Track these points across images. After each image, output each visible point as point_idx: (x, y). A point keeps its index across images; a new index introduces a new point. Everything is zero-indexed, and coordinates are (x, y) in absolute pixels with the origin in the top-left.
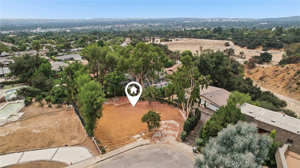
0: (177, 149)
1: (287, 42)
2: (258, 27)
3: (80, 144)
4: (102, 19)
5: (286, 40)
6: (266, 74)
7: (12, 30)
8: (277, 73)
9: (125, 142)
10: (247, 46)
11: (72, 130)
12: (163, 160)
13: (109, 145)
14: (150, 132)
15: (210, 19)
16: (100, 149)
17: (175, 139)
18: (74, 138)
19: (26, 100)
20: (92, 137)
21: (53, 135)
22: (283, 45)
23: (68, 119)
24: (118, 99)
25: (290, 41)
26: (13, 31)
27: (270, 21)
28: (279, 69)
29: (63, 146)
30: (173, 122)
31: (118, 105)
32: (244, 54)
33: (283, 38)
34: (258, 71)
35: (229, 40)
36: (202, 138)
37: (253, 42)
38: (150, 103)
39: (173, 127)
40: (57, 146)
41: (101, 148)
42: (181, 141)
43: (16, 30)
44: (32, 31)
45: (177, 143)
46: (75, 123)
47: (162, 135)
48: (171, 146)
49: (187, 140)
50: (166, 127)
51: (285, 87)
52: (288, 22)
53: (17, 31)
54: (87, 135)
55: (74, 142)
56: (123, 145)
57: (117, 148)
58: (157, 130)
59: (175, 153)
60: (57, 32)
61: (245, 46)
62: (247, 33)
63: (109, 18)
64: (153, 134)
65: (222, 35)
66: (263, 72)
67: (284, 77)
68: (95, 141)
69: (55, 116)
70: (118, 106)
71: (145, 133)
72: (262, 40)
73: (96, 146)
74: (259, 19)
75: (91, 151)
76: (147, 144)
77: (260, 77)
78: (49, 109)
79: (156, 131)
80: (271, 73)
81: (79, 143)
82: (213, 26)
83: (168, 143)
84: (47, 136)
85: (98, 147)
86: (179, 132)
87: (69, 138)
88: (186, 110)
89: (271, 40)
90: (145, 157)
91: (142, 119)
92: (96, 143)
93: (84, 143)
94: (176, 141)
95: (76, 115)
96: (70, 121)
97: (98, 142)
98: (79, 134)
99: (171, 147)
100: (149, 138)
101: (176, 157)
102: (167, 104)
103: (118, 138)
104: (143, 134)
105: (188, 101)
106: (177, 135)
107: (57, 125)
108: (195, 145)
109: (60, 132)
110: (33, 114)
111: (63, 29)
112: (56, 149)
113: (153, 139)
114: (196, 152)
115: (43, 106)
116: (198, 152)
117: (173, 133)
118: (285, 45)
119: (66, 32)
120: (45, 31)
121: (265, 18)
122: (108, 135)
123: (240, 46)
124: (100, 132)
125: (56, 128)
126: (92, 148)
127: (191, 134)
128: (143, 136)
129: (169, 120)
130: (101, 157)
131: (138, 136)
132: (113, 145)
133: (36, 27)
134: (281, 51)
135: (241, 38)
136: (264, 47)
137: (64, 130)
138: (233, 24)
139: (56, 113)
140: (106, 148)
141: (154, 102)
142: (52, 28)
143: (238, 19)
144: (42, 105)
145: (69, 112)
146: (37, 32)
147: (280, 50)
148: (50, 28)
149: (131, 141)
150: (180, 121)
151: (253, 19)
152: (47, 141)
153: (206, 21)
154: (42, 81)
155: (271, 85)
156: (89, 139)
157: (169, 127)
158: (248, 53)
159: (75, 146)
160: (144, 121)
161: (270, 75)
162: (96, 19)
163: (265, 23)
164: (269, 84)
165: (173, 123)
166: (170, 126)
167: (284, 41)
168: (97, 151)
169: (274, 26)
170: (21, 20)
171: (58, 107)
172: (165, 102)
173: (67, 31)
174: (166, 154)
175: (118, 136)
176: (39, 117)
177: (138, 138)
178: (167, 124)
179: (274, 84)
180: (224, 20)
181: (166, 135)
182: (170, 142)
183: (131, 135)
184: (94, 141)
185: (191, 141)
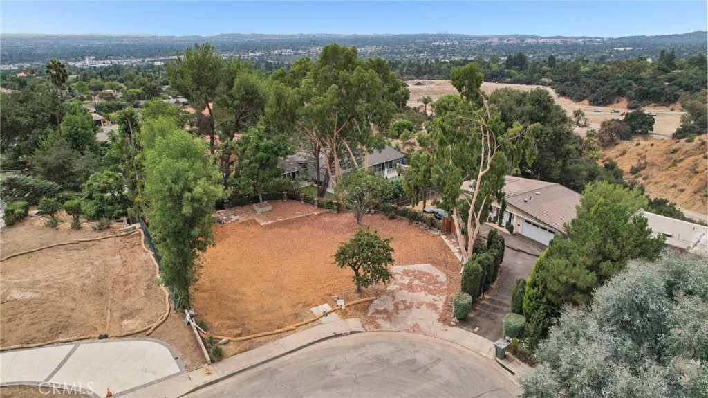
0: (445, 346)
1: (688, 88)
2: (612, 58)
3: (148, 333)
4: (240, 37)
5: (686, 81)
6: (647, 161)
7: (26, 61)
8: (675, 156)
9: (285, 326)
10: (589, 98)
11: (128, 292)
12: (405, 382)
13: (237, 336)
14: (361, 297)
15: (496, 36)
16: (206, 347)
17: (437, 316)
18: (131, 313)
19: (10, 209)
20: (186, 311)
21: (71, 305)
22: (680, 94)
23: (124, 260)
24: (270, 208)
25: (696, 84)
26: (29, 65)
27: (639, 42)
28: (680, 146)
29: (94, 338)
30: (425, 267)
31: (269, 222)
32: (583, 115)
33: (677, 78)
34: (624, 153)
35: (544, 84)
36: (521, 313)
37: (604, 88)
38: (358, 217)
39: (429, 282)
40: (75, 338)
41: (210, 342)
42: (456, 323)
43: (35, 63)
44: (73, 64)
45: (443, 328)
46: (140, 271)
47: (396, 306)
48: (425, 337)
49: (472, 318)
50: (406, 281)
51: (699, 191)
52: (683, 46)
53: (37, 65)
54: (173, 306)
55: (132, 324)
56: (280, 335)
57: (261, 344)
58: (382, 291)
59: (439, 359)
60: (132, 66)
61: (584, 98)
62: (588, 69)
63: (255, 33)
64: (371, 301)
65: (528, 71)
66: (639, 154)
67: (696, 166)
68: (193, 324)
69: (85, 251)
70: (269, 227)
71: (346, 299)
72: (626, 84)
73: (196, 338)
74: (613, 39)
75: (179, 354)
76: (351, 333)
77: (632, 168)
78: (71, 234)
79: (378, 293)
80: (661, 156)
81: (144, 329)
82: (504, 54)
83: (416, 328)
84: (51, 309)
85: (200, 341)
86: (447, 298)
87: (117, 315)
88: (464, 232)
89: (648, 82)
90: (347, 374)
91: (338, 256)
92: (195, 329)
93: (158, 330)
94: (441, 324)
95: (147, 250)
96: (127, 264)
97: (201, 325)
98: (149, 303)
99: (427, 340)
100: (358, 313)
101: (443, 372)
102: (405, 222)
103: (265, 313)
104: (341, 302)
105: (472, 206)
106: (440, 305)
107: (87, 277)
108: (499, 336)
109: (93, 296)
110: (23, 247)
111: (146, 60)
112: (70, 347)
113: (371, 317)
114: (505, 357)
115: (56, 225)
116: (512, 356)
117: (429, 298)
118: (684, 93)
119: (153, 66)
120: (104, 63)
121: (626, 36)
122: (234, 304)
123: (571, 98)
124: (211, 298)
125: (84, 285)
126: (183, 344)
127: (482, 302)
128: (341, 309)
129: (415, 263)
130: (209, 373)
131: (327, 307)
132: (248, 336)
133: (82, 54)
134: (672, 110)
135: (575, 80)
136: (630, 99)
137: (106, 291)
138: (551, 50)
139: (90, 243)
140: (225, 343)
141: (369, 215)
142: (122, 57)
143: (563, 37)
144: (54, 225)
145: (128, 240)
146: (85, 67)
147: (672, 106)
148: (116, 56)
149: (305, 322)
150: (446, 267)
151: (599, 38)
152: (48, 323)
153: (486, 41)
154: (64, 161)
155: (662, 187)
156: (176, 316)
157: (416, 282)
158: (592, 115)
159: (130, 338)
160: (343, 262)
161: (656, 162)
162: (225, 35)
163: (628, 47)
164: (656, 183)
165: (427, 271)
166: (420, 279)
167: (680, 85)
168: (196, 354)
169: (651, 54)
170: (47, 37)
171: (101, 230)
172: (402, 215)
173: (156, 63)
174: (413, 362)
175: (266, 308)
176: (40, 254)
177: (325, 314)
178: (411, 274)
179: (671, 184)
180: (529, 41)
181: (408, 304)
182: (423, 325)
183: (304, 306)
184: (189, 323)
185: (485, 323)
